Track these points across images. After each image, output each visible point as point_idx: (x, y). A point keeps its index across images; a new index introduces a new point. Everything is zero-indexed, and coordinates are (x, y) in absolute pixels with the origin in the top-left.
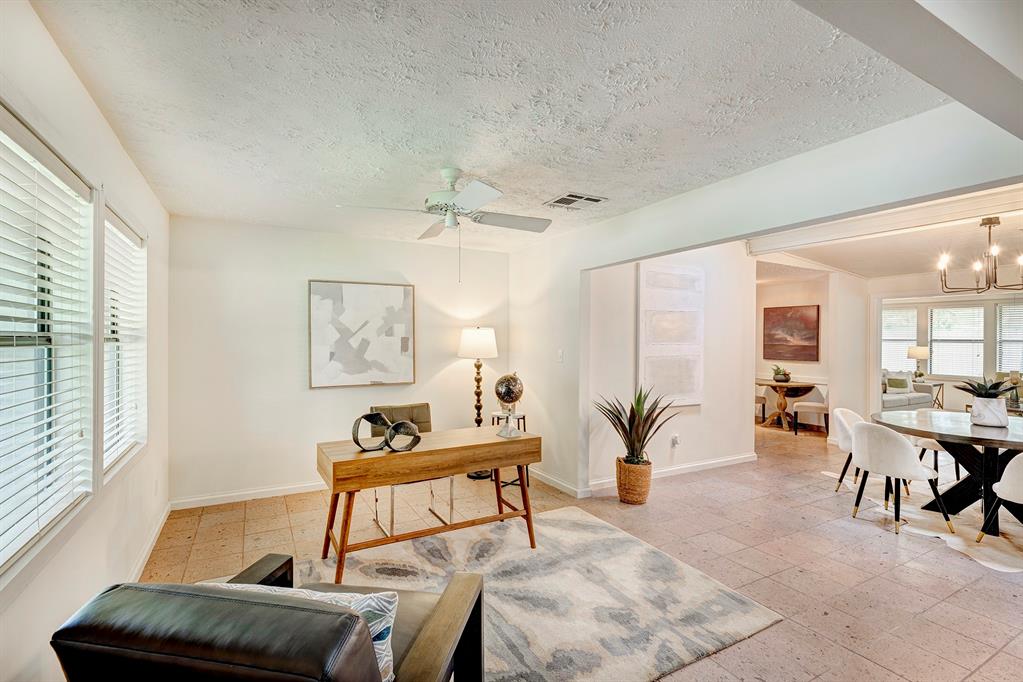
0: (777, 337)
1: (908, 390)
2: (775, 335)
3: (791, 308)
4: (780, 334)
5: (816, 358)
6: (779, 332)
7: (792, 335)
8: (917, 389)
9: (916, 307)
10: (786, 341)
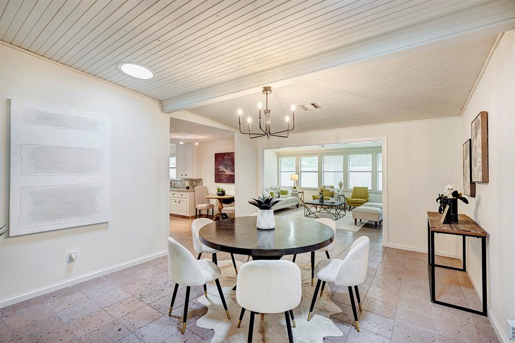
0: (221, 170)
1: (288, 195)
2: (220, 169)
3: (226, 153)
4: (222, 168)
5: (233, 182)
6: (221, 167)
7: (227, 169)
8: (293, 195)
9: (295, 156)
10: (225, 172)
